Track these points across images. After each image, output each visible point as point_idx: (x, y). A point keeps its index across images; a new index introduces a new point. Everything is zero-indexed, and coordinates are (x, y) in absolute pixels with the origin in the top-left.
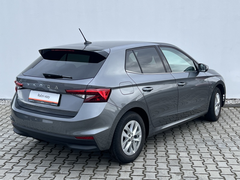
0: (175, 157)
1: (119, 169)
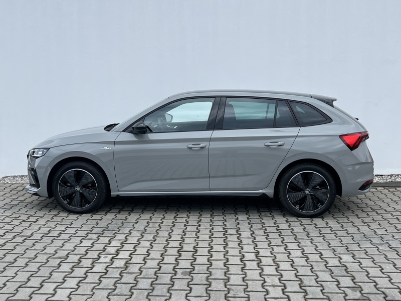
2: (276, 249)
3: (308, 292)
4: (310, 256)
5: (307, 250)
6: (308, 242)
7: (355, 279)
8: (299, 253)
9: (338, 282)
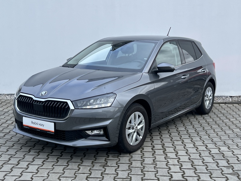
0: (216, 151)
1: (167, 162)
2: (176, 143)
3: (197, 169)
4: (198, 147)
5: (197, 143)
6: (198, 139)
7: (229, 161)
8: (192, 145)
9: (217, 163)
